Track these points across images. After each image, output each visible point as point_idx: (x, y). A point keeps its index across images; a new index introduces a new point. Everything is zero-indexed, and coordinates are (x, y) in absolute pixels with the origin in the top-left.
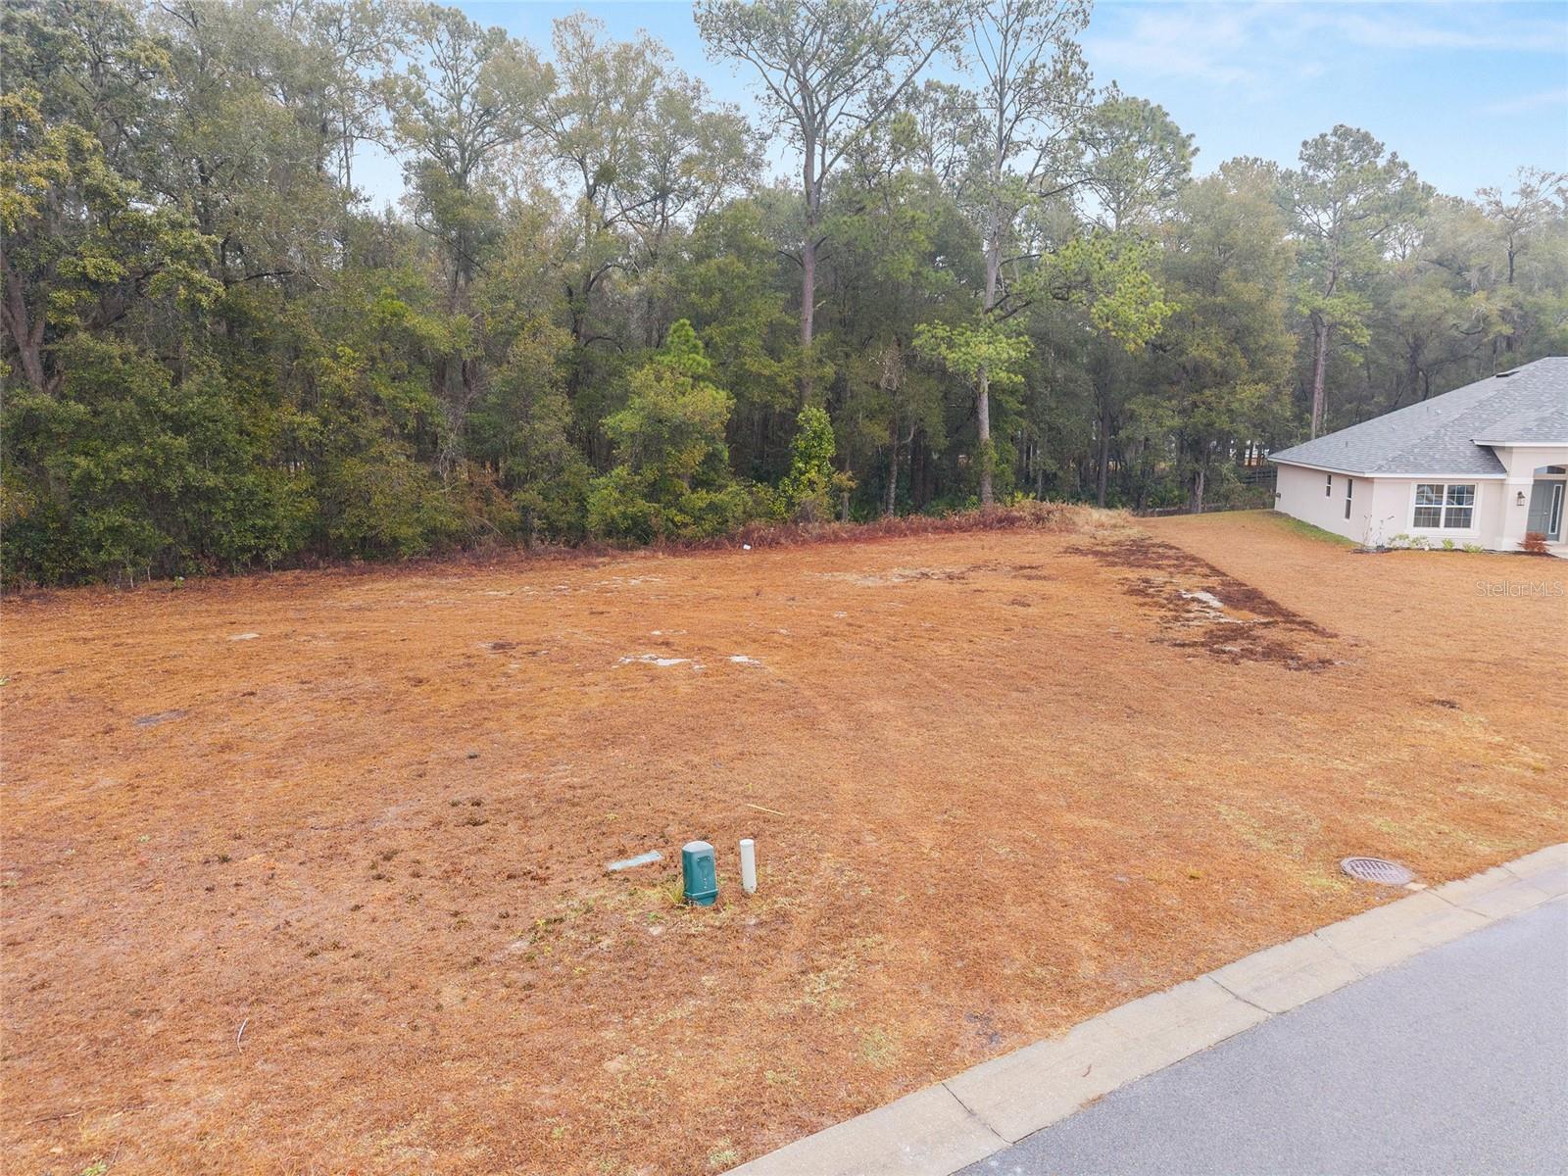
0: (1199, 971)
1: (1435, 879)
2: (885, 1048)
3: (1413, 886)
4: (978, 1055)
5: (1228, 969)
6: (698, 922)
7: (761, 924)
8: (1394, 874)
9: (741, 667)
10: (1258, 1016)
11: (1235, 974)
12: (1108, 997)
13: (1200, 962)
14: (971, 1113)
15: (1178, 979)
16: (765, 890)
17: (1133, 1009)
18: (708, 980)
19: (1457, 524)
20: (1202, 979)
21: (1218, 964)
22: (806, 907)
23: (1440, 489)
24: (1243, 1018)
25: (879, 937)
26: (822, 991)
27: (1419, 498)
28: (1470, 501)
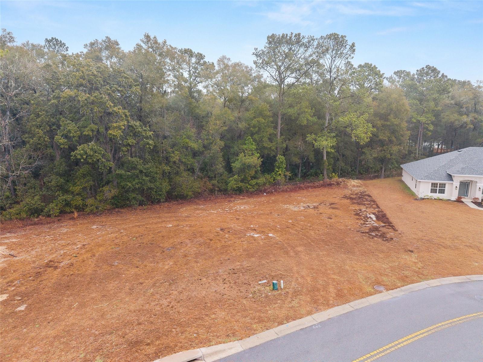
0: (347, 303)
1: (387, 290)
2: (303, 311)
3: (384, 291)
4: (315, 313)
5: (351, 303)
6: (276, 293)
7: (284, 294)
8: (382, 288)
9: (271, 238)
10: (353, 309)
11: (352, 304)
12: (334, 306)
13: (347, 301)
14: (314, 319)
15: (344, 304)
16: (285, 288)
17: (336, 307)
18: (279, 301)
19: (441, 193)
20: (347, 304)
21: (349, 302)
22: (291, 291)
23: (437, 184)
24: (352, 309)
25: (302, 296)
26: (295, 303)
27: (432, 186)
28: (445, 187)
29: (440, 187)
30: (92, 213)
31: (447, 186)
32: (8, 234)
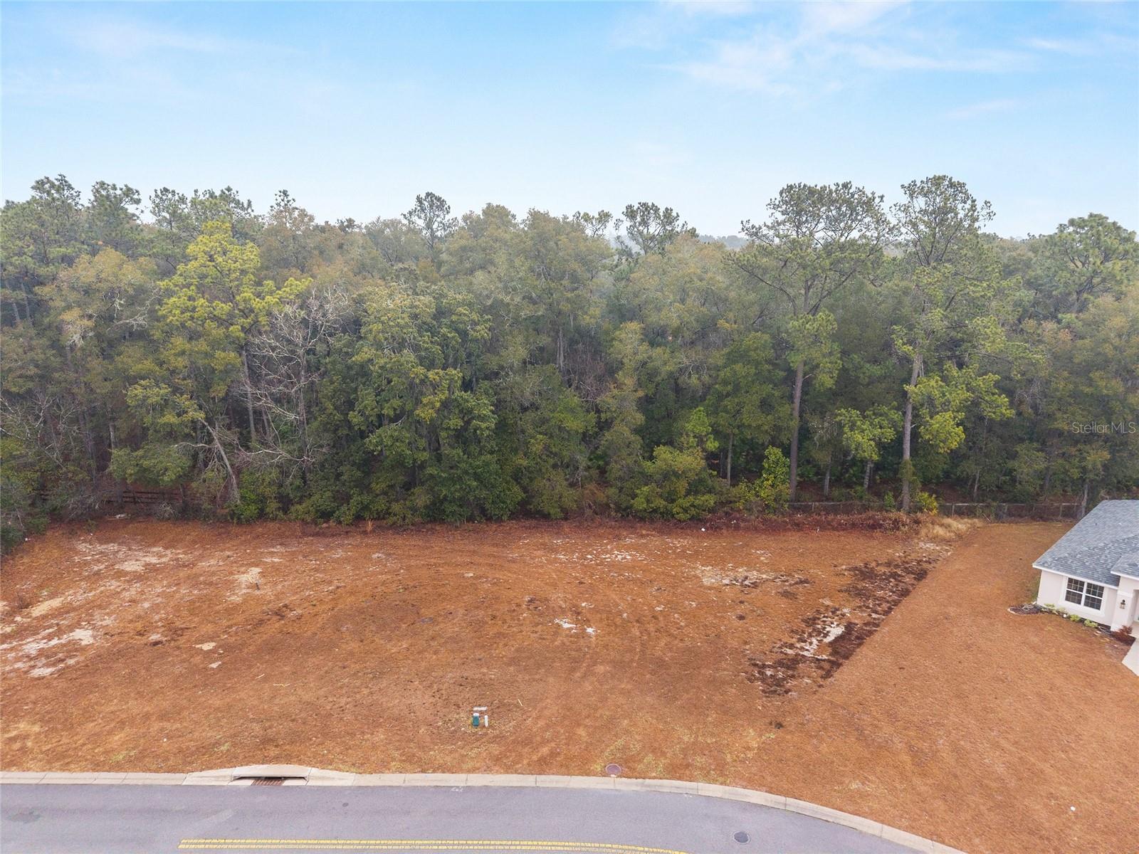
3: (613, 775)
5: (542, 776)
6: (471, 730)
7: (480, 734)
10: (533, 785)
12: (514, 772)
16: (491, 727)
17: (515, 775)
18: (460, 743)
19: (1092, 606)
22: (493, 733)
23: (1082, 583)
24: (531, 784)
25: (496, 745)
26: (474, 752)
27: (1069, 586)
28: (1101, 595)
29: (1088, 592)
30: (393, 526)
31: (1105, 593)
32: (278, 547)
